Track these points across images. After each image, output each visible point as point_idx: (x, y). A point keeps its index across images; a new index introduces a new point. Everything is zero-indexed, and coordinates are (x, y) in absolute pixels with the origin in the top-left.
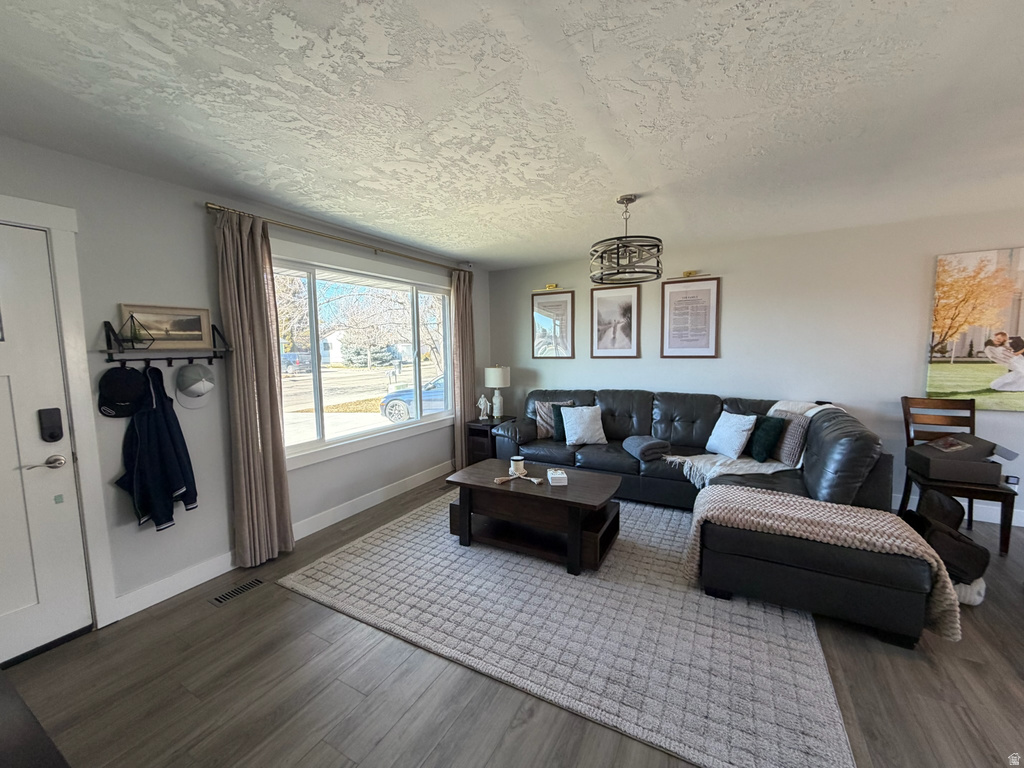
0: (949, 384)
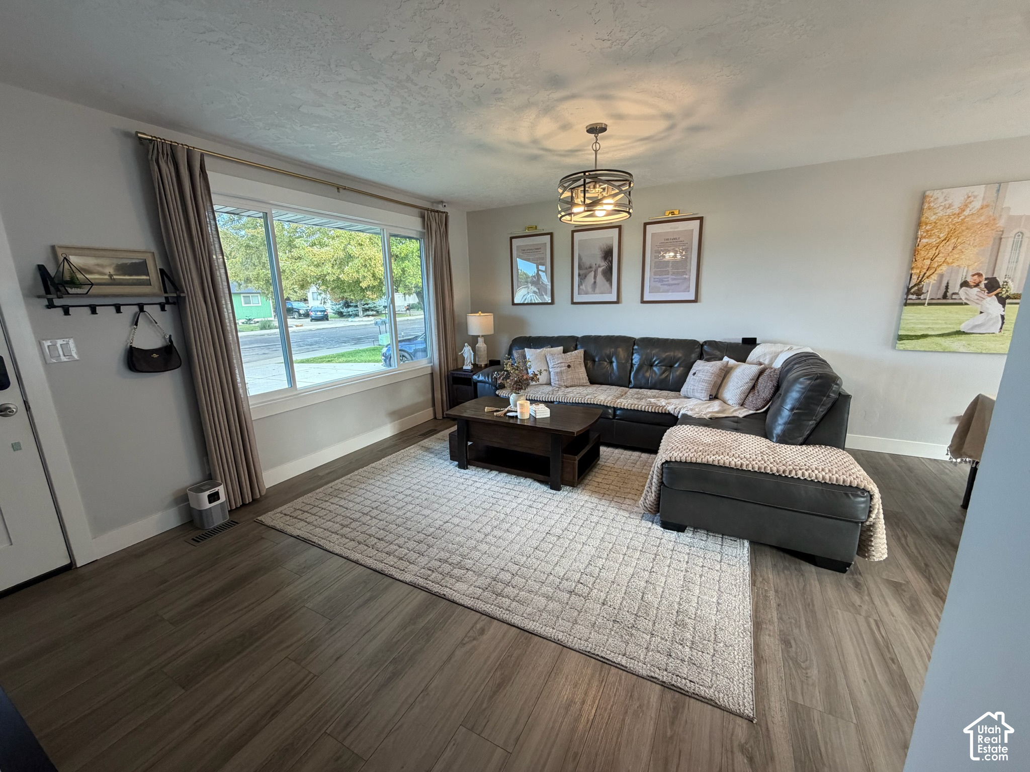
0: (920, 326)
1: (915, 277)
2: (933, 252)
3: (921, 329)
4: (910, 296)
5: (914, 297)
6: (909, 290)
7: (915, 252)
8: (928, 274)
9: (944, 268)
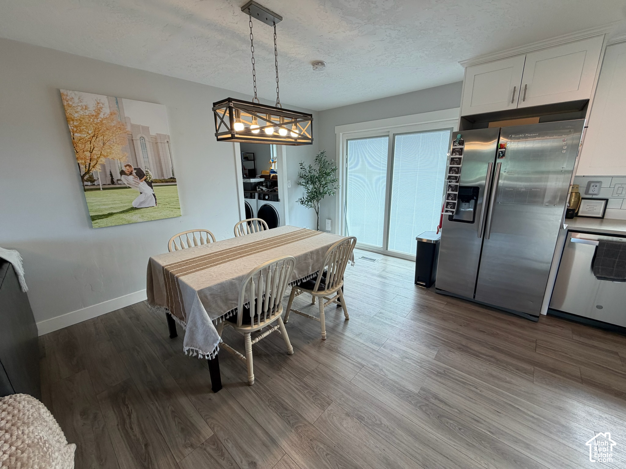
0: (104, 207)
1: (82, 167)
2: (88, 146)
3: (106, 209)
4: (86, 183)
5: (89, 183)
6: (82, 177)
7: (73, 144)
8: (92, 164)
9: (102, 160)
